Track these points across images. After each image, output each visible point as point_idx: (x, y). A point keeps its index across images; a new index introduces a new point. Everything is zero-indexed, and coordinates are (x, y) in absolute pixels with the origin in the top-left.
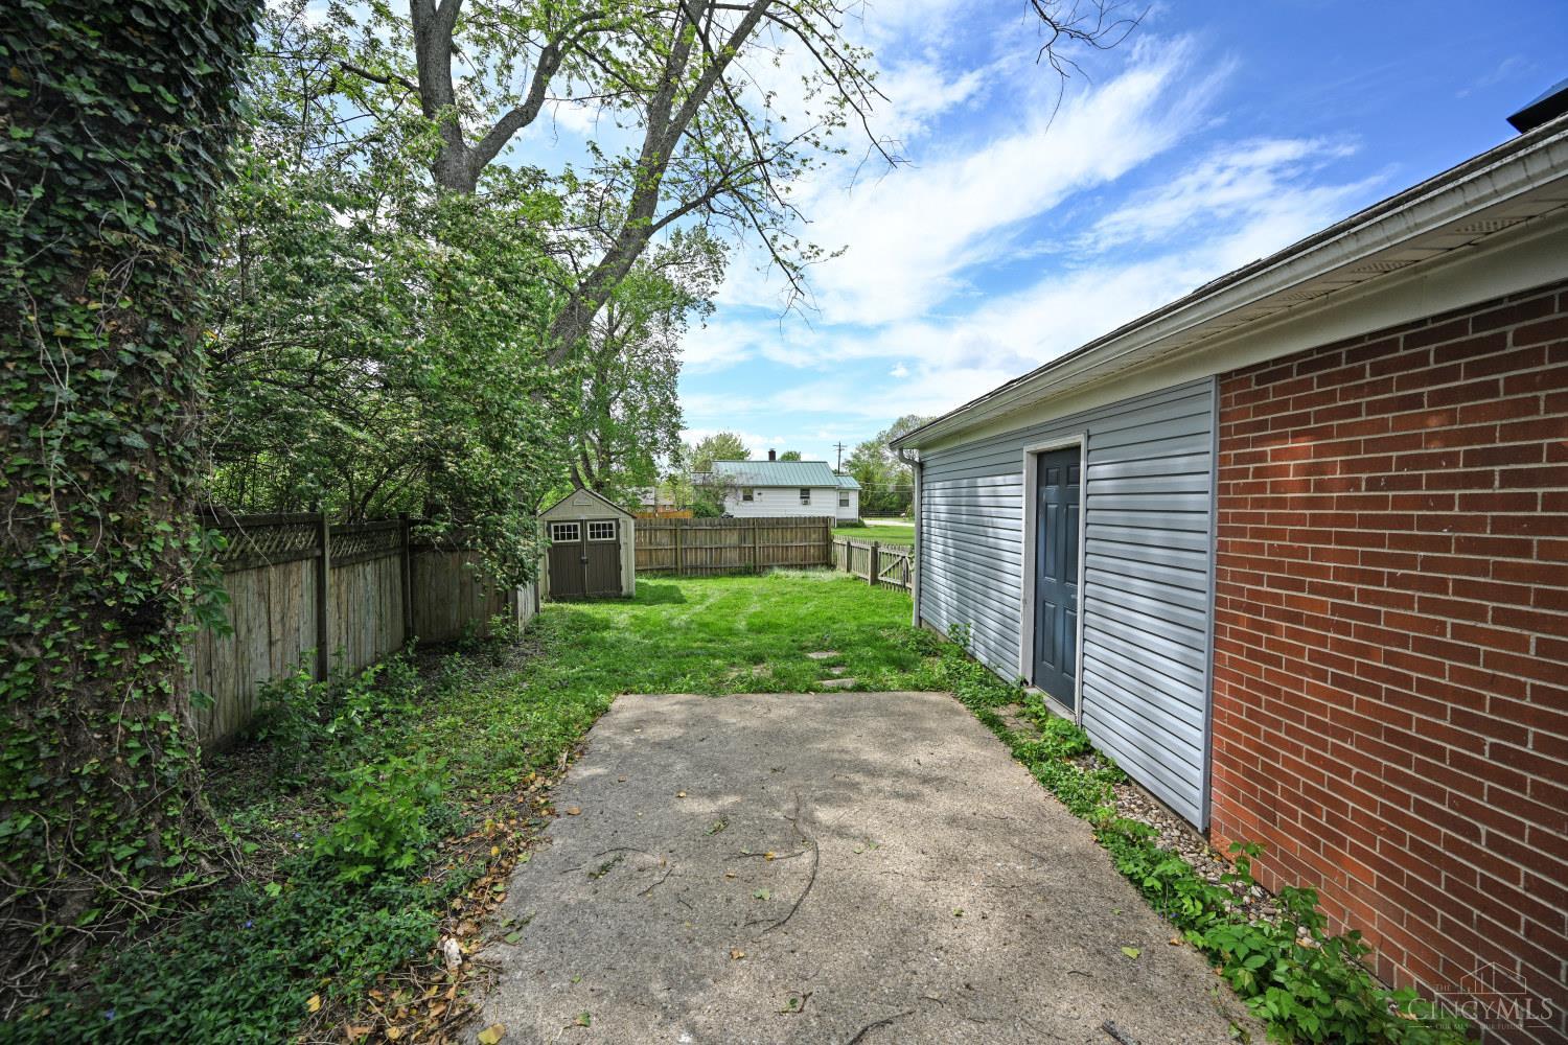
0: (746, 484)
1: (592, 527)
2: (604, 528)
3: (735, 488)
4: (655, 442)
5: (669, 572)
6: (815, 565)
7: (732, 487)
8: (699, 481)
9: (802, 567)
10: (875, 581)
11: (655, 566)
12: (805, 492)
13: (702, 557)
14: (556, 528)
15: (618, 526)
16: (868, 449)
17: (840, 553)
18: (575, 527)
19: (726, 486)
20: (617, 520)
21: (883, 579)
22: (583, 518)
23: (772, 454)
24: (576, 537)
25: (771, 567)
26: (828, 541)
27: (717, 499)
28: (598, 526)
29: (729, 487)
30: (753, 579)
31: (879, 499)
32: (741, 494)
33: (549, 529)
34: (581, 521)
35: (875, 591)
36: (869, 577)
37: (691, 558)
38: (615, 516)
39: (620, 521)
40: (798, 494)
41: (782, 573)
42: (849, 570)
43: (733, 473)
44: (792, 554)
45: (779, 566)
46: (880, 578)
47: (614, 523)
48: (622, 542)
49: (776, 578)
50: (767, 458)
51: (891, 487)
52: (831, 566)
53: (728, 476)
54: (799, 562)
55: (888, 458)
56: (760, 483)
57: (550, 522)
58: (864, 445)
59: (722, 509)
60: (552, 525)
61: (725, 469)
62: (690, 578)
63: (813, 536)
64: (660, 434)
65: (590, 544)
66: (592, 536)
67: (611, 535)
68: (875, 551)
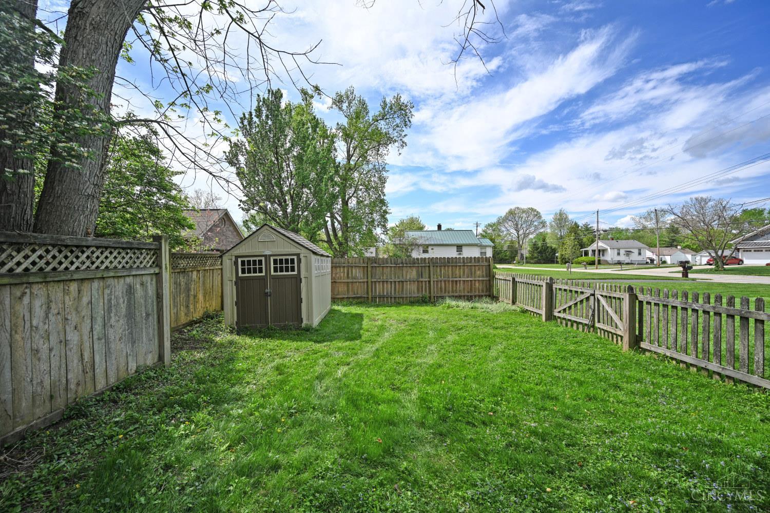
0: (424, 243)
1: (275, 261)
2: (286, 263)
3: (419, 246)
4: (373, 221)
5: (362, 300)
6: (480, 297)
7: (416, 245)
8: (397, 242)
9: (469, 298)
10: (550, 316)
11: (351, 295)
12: (459, 248)
13: (387, 289)
14: (243, 263)
15: (299, 261)
16: (491, 226)
17: (503, 288)
18: (260, 262)
19: (412, 245)
20: (298, 255)
21: (562, 315)
22: (268, 253)
23: (439, 227)
24: (261, 271)
25: (443, 298)
26: (491, 276)
27: (407, 251)
28: (281, 260)
29: (414, 245)
30: (428, 308)
31: (498, 254)
32: (421, 249)
33: (236, 263)
34: (265, 256)
35: (551, 326)
36: (543, 312)
37: (379, 288)
38: (297, 251)
39: (302, 256)
40: (455, 249)
41: (454, 303)
42: (514, 303)
43: (417, 237)
44: (460, 287)
45: (450, 297)
46: (556, 314)
47: (295, 258)
48: (302, 276)
49: (449, 307)
50: (436, 228)
51: (505, 248)
52: (494, 298)
53: (414, 239)
54: (466, 294)
55: (503, 232)
56: (433, 243)
57: (237, 257)
58: (489, 224)
59: (410, 256)
60: (240, 260)
61: (412, 235)
62: (378, 306)
63: (478, 273)
64: (376, 216)
65: (274, 277)
66: (276, 270)
67: (293, 270)
68: (550, 287)
